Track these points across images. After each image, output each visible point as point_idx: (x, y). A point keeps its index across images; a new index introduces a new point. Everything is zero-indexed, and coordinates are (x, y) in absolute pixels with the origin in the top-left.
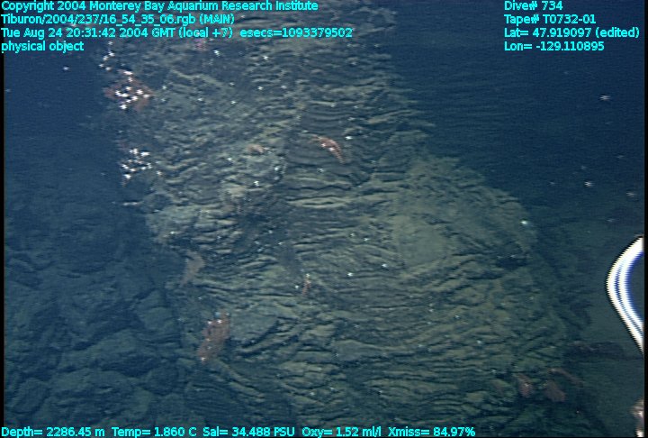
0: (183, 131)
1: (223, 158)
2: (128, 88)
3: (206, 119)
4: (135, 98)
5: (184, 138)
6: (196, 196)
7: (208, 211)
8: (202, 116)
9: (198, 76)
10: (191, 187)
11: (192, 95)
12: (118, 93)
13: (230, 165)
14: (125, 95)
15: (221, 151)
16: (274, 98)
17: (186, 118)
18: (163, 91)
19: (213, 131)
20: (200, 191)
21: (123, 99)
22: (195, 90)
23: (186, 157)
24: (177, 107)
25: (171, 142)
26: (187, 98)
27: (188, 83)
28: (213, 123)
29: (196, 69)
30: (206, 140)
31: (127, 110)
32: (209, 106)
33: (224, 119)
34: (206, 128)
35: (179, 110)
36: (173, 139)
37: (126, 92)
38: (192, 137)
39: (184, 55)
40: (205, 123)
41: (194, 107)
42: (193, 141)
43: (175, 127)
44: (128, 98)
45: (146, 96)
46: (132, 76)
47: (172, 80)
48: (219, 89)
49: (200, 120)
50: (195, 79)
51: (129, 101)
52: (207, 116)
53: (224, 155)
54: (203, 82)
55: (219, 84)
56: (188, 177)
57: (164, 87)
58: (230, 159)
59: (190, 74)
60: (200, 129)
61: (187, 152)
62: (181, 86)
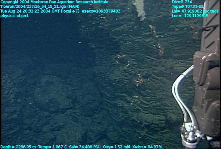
0: (153, 93)
1: (166, 104)
2: (138, 79)
3: (161, 90)
4: (140, 82)
5: (153, 95)
6: (152, 112)
7: (156, 117)
8: (160, 89)
9: (161, 78)
10: (151, 109)
11: (158, 83)
12: (136, 81)
13: (168, 106)
14: (138, 81)
15: (165, 100)
16: (185, 87)
17: (155, 89)
18: (148, 80)
19: (163, 94)
20: (154, 111)
21: (137, 83)
22: (159, 82)
23: (152, 100)
24: (153, 86)
25: (148, 95)
26: (156, 84)
27: (158, 79)
28: (163, 92)
29: (161, 76)
30: (161, 97)
31: (138, 86)
32: (163, 87)
33: (167, 91)
34: (160, 93)
35: (153, 87)
36: (149, 95)
37: (138, 80)
38: (156, 96)
39: (158, 71)
40: (160, 92)
41: (158, 86)
42: (156, 97)
43: (151, 91)
44: (139, 82)
45: (142, 81)
46: (140, 75)
47: (152, 78)
48: (167, 82)
49: (159, 90)
50: (160, 79)
51: (138, 83)
52: (162, 89)
53: (166, 102)
54: (163, 80)
55: (168, 81)
56: (151, 106)
57: (149, 79)
58: (168, 104)
59: (158, 77)
60: (159, 93)
61: (153, 99)
62: (155, 80)
